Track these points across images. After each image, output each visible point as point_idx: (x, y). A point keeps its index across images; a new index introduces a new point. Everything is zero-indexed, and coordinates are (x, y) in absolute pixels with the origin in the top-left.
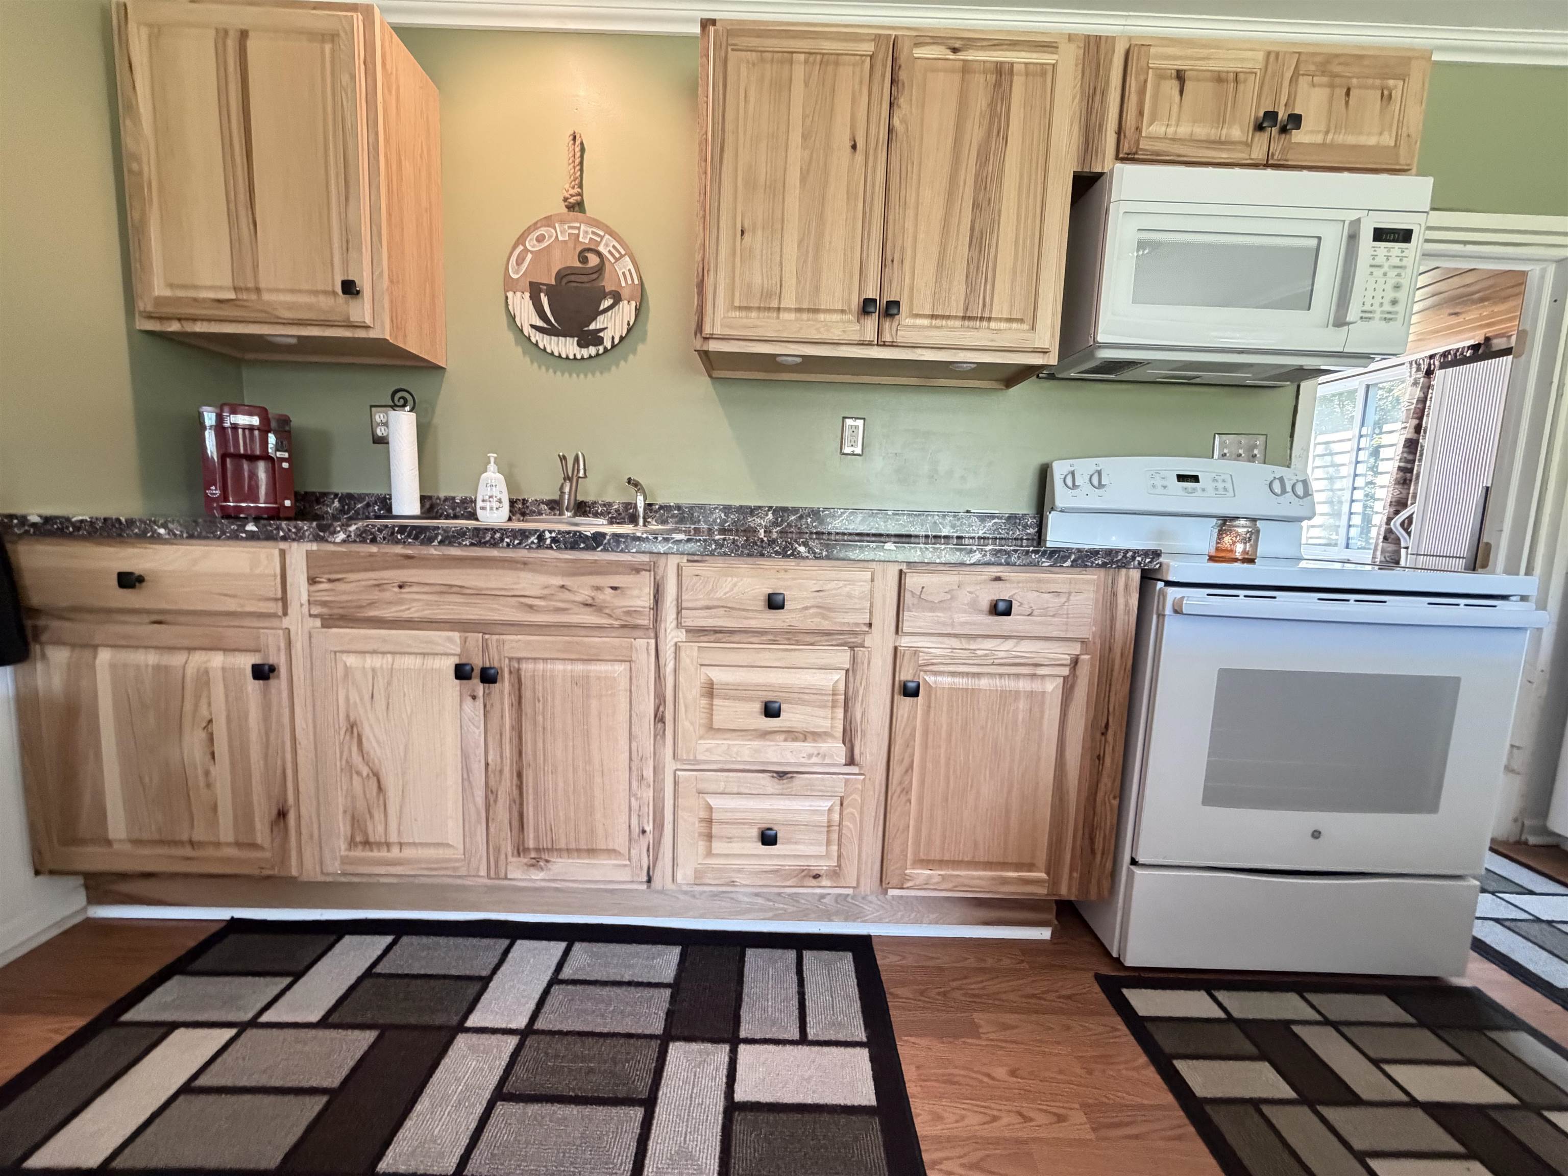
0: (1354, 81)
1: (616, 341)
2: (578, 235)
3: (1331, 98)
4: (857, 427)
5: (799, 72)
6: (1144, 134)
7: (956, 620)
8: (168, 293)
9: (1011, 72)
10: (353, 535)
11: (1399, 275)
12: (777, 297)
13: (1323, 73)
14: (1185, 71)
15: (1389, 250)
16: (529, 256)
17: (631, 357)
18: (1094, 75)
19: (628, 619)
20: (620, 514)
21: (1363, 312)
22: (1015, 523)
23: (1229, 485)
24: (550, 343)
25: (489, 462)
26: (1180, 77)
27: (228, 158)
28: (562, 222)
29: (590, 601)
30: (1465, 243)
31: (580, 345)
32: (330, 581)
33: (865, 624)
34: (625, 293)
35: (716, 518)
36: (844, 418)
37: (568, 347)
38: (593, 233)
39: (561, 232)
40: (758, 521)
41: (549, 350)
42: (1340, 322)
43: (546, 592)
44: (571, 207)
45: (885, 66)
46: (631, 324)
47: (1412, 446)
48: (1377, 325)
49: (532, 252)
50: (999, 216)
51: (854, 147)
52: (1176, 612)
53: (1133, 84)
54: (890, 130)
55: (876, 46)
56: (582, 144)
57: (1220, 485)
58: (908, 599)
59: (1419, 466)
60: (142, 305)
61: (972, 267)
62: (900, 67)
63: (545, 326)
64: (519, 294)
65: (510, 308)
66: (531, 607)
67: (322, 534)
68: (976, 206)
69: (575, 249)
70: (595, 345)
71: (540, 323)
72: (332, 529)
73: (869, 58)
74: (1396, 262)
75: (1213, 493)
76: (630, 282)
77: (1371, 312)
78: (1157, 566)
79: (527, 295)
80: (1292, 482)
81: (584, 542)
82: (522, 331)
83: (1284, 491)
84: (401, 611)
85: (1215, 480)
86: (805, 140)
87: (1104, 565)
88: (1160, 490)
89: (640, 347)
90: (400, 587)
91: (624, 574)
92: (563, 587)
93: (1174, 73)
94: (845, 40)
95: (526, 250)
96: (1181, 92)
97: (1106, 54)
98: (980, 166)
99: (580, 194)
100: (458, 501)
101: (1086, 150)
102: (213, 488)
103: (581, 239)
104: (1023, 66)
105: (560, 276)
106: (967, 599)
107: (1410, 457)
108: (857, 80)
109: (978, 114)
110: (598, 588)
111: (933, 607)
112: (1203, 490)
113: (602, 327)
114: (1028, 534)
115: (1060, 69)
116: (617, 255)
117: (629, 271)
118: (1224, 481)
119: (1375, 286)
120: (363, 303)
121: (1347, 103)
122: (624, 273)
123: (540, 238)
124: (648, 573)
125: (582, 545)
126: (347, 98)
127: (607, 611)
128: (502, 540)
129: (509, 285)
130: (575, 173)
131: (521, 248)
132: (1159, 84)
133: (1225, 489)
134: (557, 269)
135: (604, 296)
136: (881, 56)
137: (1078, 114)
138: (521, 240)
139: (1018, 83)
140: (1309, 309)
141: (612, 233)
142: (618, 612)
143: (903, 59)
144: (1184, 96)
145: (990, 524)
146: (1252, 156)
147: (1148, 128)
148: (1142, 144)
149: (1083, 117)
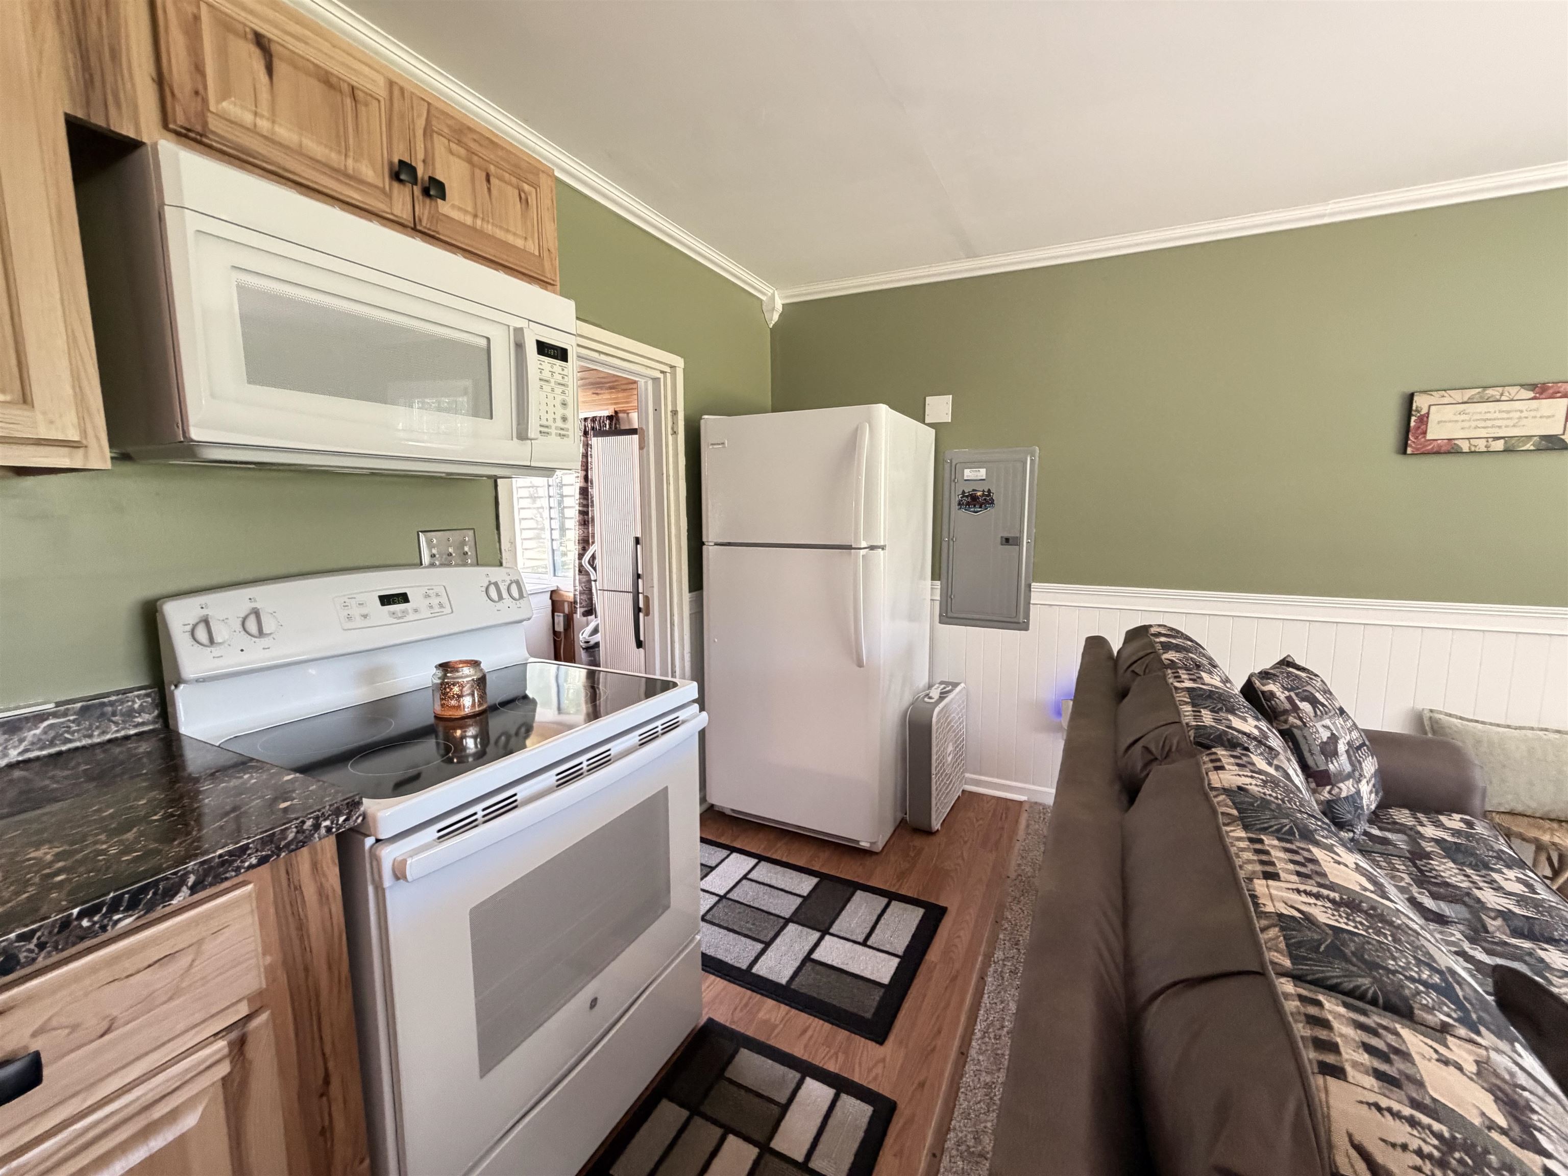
0: (492, 168)
3: (472, 177)
6: (211, 108)
11: (563, 392)
13: (459, 143)
14: (269, 39)
15: (553, 365)
21: (541, 426)
22: (103, 715)
23: (444, 600)
26: (262, 45)
30: (600, 352)
42: (522, 435)
47: (584, 492)
48: (553, 439)
52: (402, 878)
57: (435, 601)
59: (593, 511)
74: (558, 378)
75: (425, 613)
77: (547, 427)
78: (359, 820)
80: (507, 584)
83: (501, 597)
85: (427, 596)
87: (263, 861)
88: (359, 622)
93: (250, 36)
96: (269, 70)
107: (585, 502)
112: (416, 611)
114: (136, 726)
118: (437, 595)
119: (546, 400)
121: (490, 191)
133: (441, 605)
140: (491, 418)
144: (274, 78)
145: (38, 732)
146: (395, 212)
147: (218, 102)
148: (214, 124)
149: (64, 17)
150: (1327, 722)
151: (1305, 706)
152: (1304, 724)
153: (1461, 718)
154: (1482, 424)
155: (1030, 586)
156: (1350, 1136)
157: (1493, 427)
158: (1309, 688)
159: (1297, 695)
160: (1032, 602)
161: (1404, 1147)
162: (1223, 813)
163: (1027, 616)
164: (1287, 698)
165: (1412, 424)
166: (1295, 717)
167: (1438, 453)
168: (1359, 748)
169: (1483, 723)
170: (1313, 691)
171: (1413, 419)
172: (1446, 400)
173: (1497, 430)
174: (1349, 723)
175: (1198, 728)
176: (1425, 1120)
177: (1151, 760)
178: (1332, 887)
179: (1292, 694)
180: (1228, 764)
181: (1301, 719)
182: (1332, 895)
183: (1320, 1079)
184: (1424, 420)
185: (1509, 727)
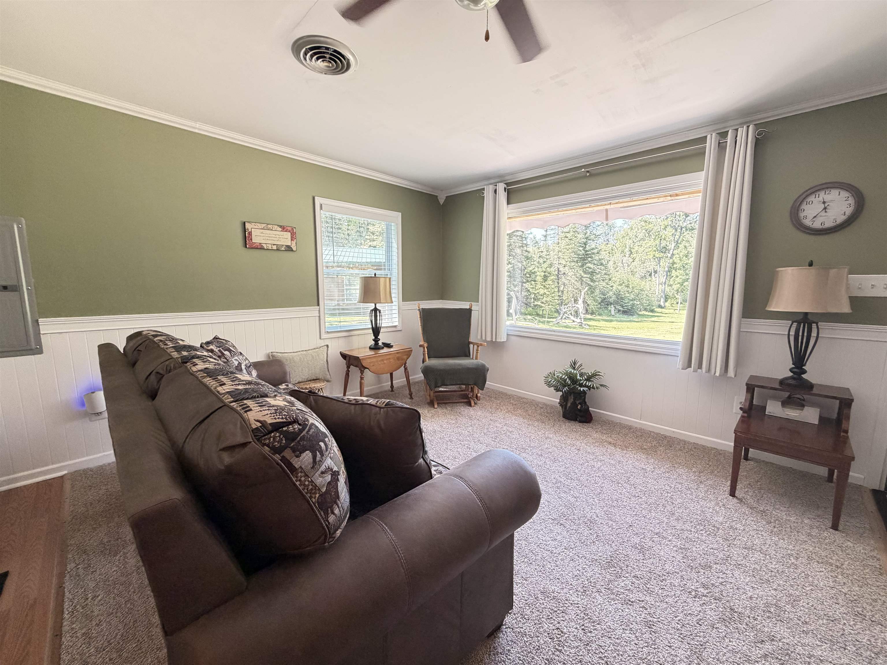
150: (236, 358)
151: (227, 353)
152: (228, 360)
153: (281, 353)
154: (269, 238)
155: (37, 321)
156: (255, 420)
157: (272, 240)
158: (227, 346)
159: (223, 349)
160: (42, 332)
161: (267, 414)
162: (201, 377)
163: (39, 342)
164: (218, 350)
165: (247, 235)
166: (223, 358)
167: (257, 248)
168: (249, 367)
169: (287, 353)
170: (229, 347)
171: (247, 233)
172: (256, 227)
173: (273, 241)
174: (244, 358)
175: (181, 357)
176: (271, 408)
177: (160, 377)
178: (243, 381)
179: (221, 349)
180: (199, 362)
181: (226, 358)
182: (243, 382)
183: (246, 414)
184: (250, 233)
185: (294, 352)
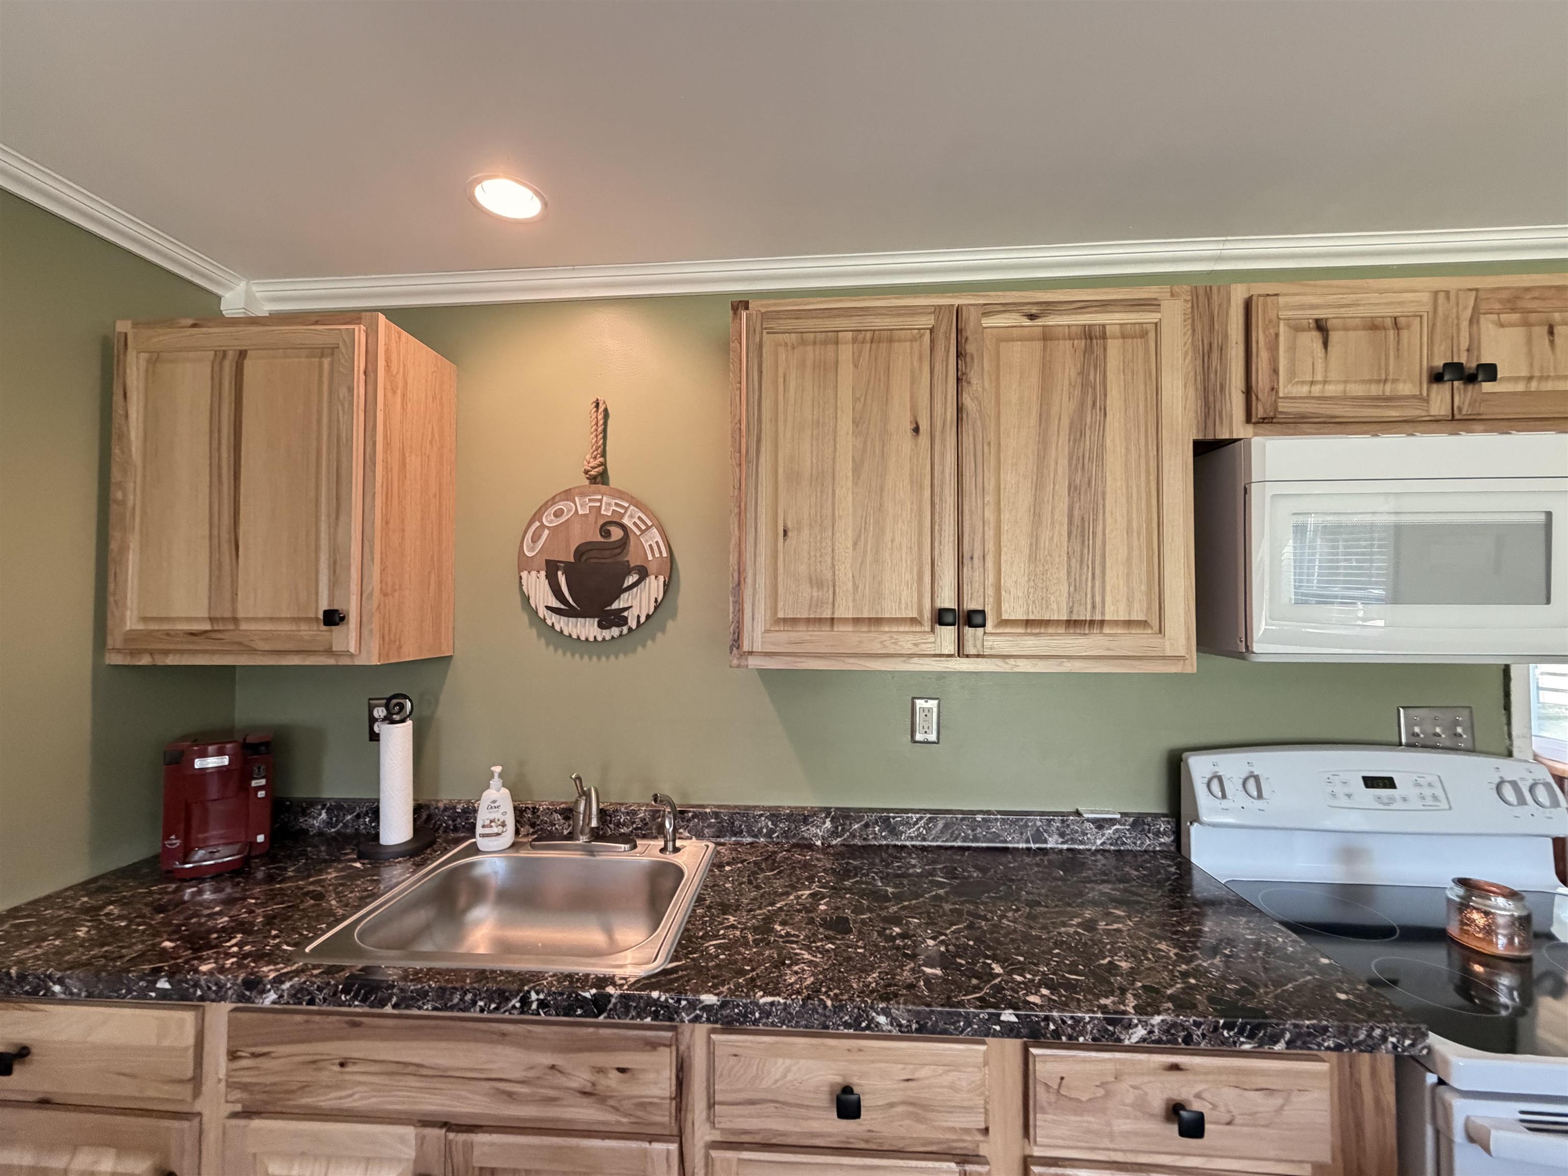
0: (1557, 316)
1: (643, 620)
2: (600, 507)
3: (1529, 340)
4: (930, 710)
5: (846, 353)
6: (1281, 395)
7: (1116, 1129)
8: (140, 627)
9: (1104, 336)
10: (285, 995)
12: (830, 606)
13: (1513, 310)
14: (1326, 319)
16: (546, 532)
17: (659, 635)
18: (1207, 328)
19: (639, 1113)
20: (646, 824)
22: (1143, 830)
23: (1439, 792)
24: (568, 625)
25: (493, 777)
26: (1321, 327)
27: (215, 479)
28: (582, 495)
29: (588, 1088)
31: (601, 626)
32: (254, 1055)
33: (979, 1130)
34: (652, 568)
35: (762, 828)
36: (914, 698)
37: (587, 628)
38: (617, 504)
39: (582, 506)
40: (813, 830)
41: (566, 633)
43: (531, 1074)
44: (593, 480)
45: (948, 339)
46: (659, 600)
49: (548, 528)
50: (1104, 499)
51: (916, 430)
52: (1471, 1139)
53: (1260, 337)
54: (960, 409)
55: (937, 320)
56: (606, 410)
57: (1427, 792)
58: (1041, 1095)
60: (115, 640)
61: (1073, 561)
62: (966, 339)
63: (562, 607)
64: (534, 573)
65: (524, 588)
66: (510, 1094)
67: (248, 993)
68: (1072, 488)
69: (596, 523)
70: (619, 625)
71: (556, 604)
72: (261, 986)
73: (928, 331)
75: (1418, 805)
76: (657, 555)
78: (1425, 1052)
79: (543, 573)
80: (1526, 783)
81: (581, 1008)
82: (537, 612)
83: (1522, 801)
84: (341, 1098)
85: (1418, 785)
86: (857, 426)
87: (1336, 1047)
89: (670, 624)
90: (342, 1065)
91: (635, 1050)
92: (553, 1067)
93: (1313, 325)
94: (899, 315)
95: (543, 526)
96: (1325, 344)
97: (1220, 305)
98: (1075, 440)
99: (604, 464)
100: (459, 810)
101: (1207, 415)
102: (173, 837)
103: (603, 512)
104: (1118, 327)
105: (580, 552)
106: (1130, 1098)
108: (916, 357)
109: (1066, 382)
110: (600, 1070)
111: (1078, 1107)
112: (1404, 799)
113: (626, 606)
114: (1160, 844)
115: (1165, 329)
116: (643, 527)
117: (657, 543)
118: (1430, 785)
120: (348, 629)
121: (1552, 342)
122: (650, 546)
123: (558, 513)
124: (668, 1050)
125: (579, 1012)
126: (344, 411)
127: (612, 1102)
128: (474, 1003)
129: (524, 564)
130: (597, 442)
131: (537, 524)
132: (1295, 338)
133: (1435, 798)
134: (577, 545)
135: (629, 572)
136: (943, 329)
137: (1192, 374)
138: (538, 515)
139: (1114, 347)
140: (1548, 601)
141: (638, 505)
142: (627, 1105)
143: (969, 330)
144: (1329, 348)
145: (1111, 831)
146: (1432, 414)
147: (1285, 387)
148: (1283, 406)
149: (1198, 378)
